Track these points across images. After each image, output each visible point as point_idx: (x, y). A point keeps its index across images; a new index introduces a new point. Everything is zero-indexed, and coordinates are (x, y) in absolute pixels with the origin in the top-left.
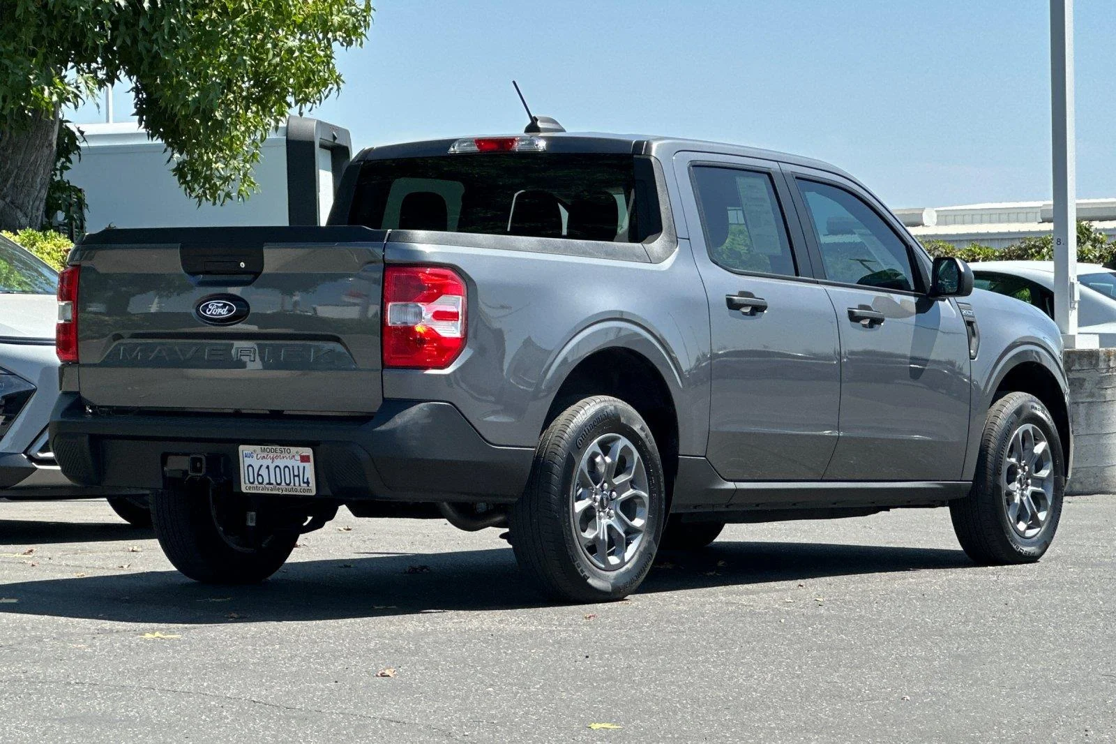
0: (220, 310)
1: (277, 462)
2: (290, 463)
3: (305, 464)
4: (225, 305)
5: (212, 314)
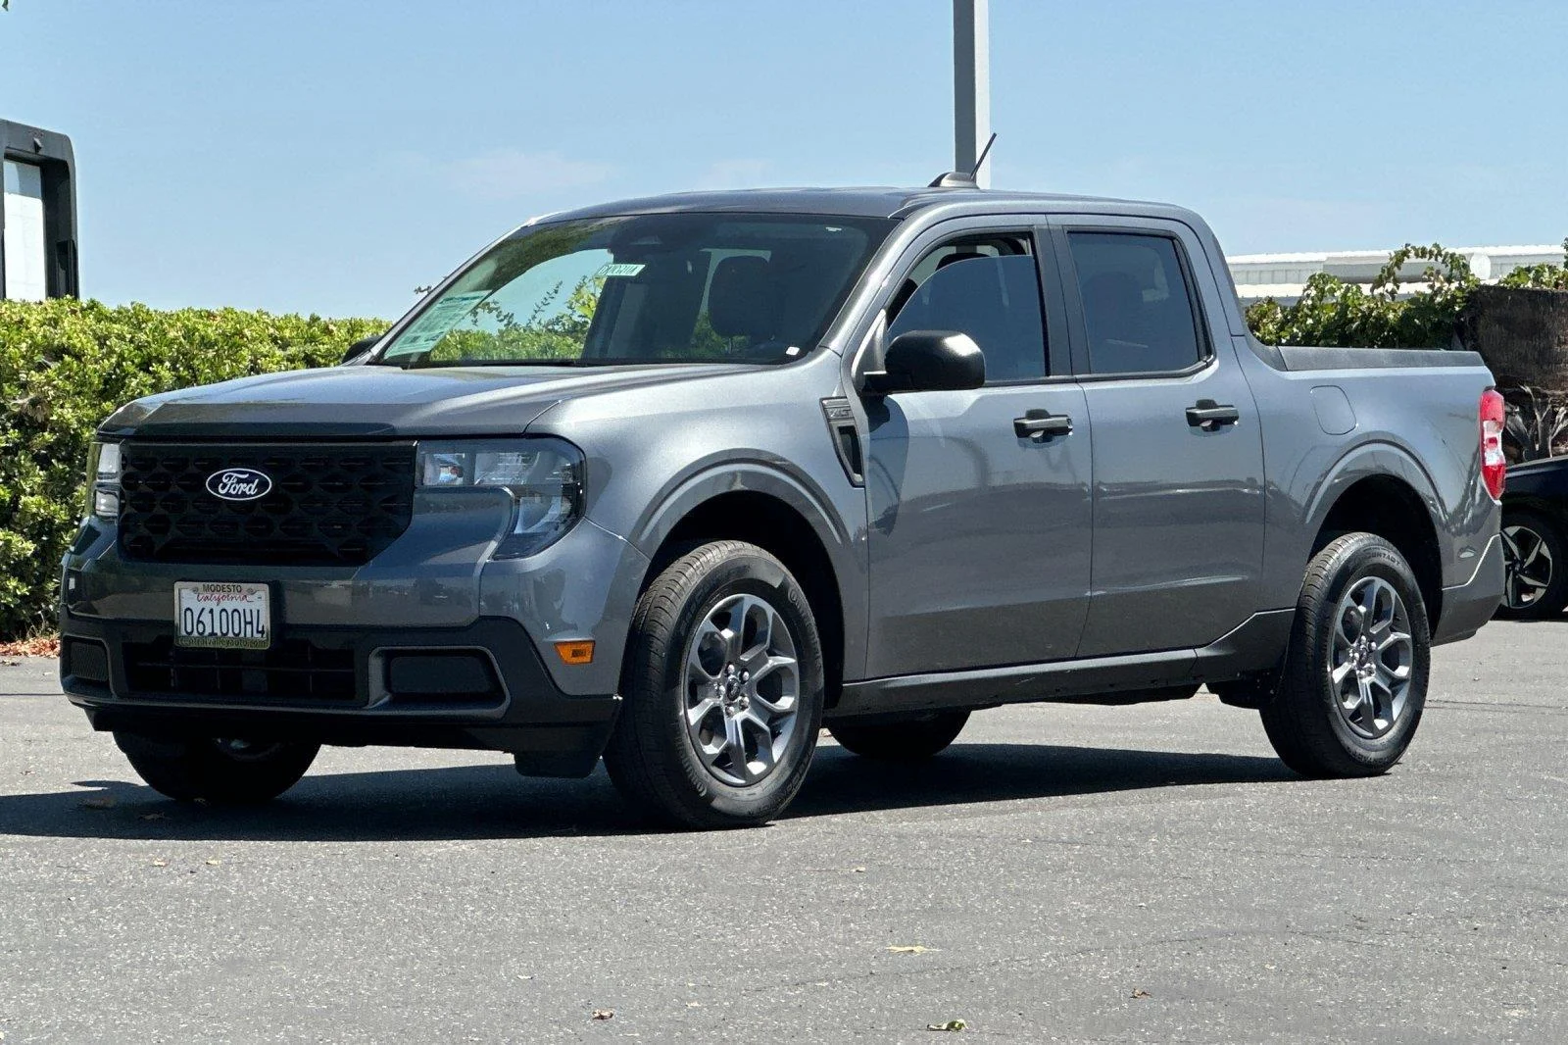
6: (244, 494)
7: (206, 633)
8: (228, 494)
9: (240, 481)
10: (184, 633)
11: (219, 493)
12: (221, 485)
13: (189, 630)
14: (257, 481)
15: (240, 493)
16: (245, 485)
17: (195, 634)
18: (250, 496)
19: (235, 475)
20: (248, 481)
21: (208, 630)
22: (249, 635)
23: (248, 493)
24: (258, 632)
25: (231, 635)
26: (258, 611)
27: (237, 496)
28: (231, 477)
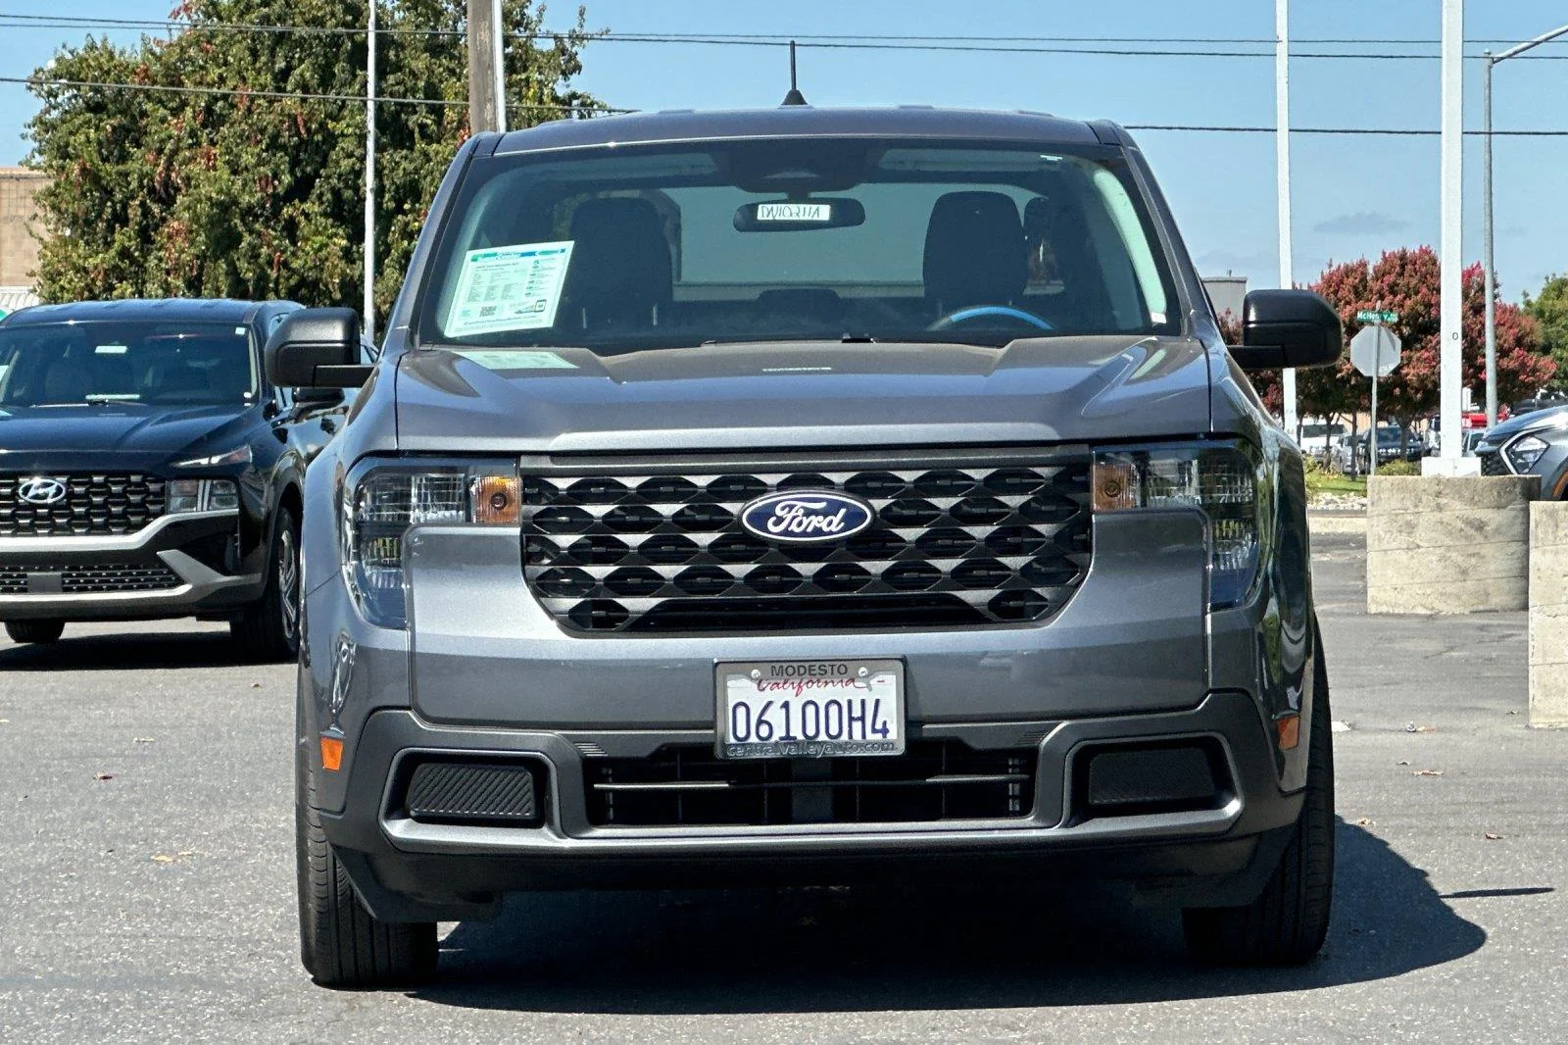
6: (818, 532)
7: (775, 738)
8: (786, 532)
9: (808, 513)
10: (732, 740)
11: (770, 533)
12: (773, 519)
13: (741, 733)
14: (843, 511)
15: (809, 530)
16: (821, 518)
17: (753, 739)
18: (831, 533)
19: (800, 504)
20: (825, 513)
21: (779, 733)
22: (857, 736)
23: (826, 529)
24: (874, 731)
25: (823, 737)
26: (877, 702)
27: (804, 534)
28: (791, 507)
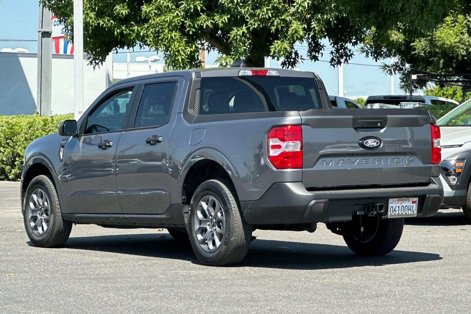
0: (373, 144)
1: (403, 204)
2: (408, 204)
3: (413, 204)
4: (375, 142)
5: (370, 145)
